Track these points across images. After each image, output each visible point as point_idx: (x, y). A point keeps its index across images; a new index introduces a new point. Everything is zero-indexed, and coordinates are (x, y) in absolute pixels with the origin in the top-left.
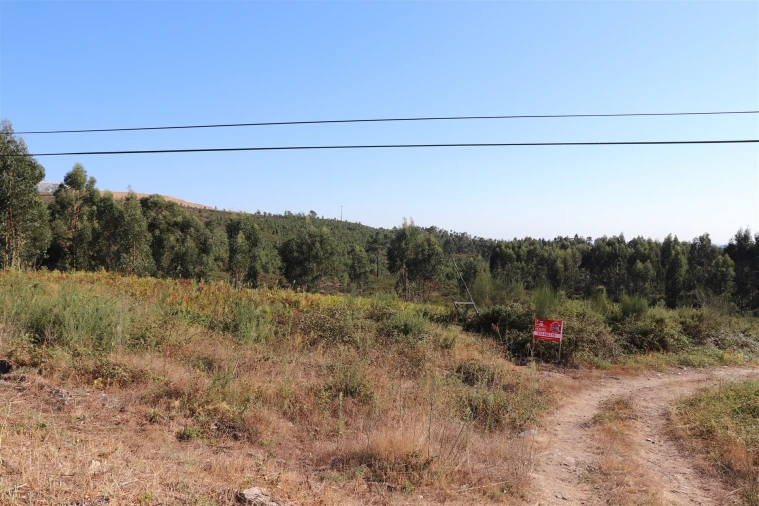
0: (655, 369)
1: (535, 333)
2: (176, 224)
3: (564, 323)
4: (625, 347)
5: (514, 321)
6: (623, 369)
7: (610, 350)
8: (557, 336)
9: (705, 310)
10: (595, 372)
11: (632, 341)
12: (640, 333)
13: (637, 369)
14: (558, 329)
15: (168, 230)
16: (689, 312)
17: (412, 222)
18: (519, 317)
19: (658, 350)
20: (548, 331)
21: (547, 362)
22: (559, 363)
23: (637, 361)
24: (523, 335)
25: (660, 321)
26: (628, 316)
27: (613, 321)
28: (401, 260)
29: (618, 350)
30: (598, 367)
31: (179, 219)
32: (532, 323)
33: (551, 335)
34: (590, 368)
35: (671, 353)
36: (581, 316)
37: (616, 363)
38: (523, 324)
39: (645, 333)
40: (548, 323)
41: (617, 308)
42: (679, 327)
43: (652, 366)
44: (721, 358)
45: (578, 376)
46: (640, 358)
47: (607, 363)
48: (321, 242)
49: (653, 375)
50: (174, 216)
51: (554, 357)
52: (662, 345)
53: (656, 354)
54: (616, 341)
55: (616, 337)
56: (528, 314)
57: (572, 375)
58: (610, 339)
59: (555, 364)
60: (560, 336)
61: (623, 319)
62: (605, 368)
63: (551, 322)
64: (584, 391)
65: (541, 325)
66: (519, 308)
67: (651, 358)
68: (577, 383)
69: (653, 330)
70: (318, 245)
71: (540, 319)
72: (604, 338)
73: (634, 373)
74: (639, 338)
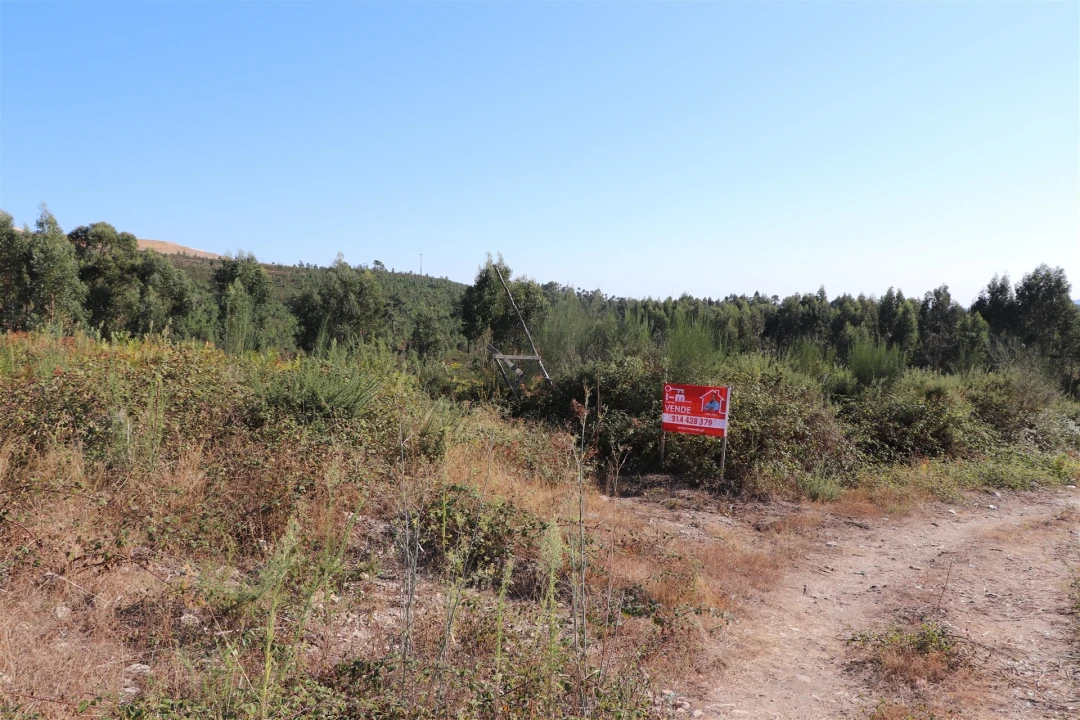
0: (941, 497)
1: (666, 418)
2: (133, 269)
3: (735, 393)
4: (869, 449)
5: (623, 394)
6: (871, 500)
7: (838, 456)
8: (717, 424)
9: (1014, 374)
10: (810, 511)
11: (882, 435)
12: (896, 419)
13: (901, 499)
14: (717, 406)
15: (122, 279)
16: (979, 377)
17: (501, 260)
18: (634, 386)
19: (933, 453)
20: (695, 412)
21: (694, 486)
22: (721, 490)
23: (896, 480)
24: (638, 424)
25: (938, 393)
26: (868, 383)
27: (838, 392)
28: (484, 319)
29: (851, 454)
30: (814, 497)
31: (139, 261)
32: (660, 395)
33: (702, 422)
34: (797, 500)
35: (959, 460)
36: (773, 384)
37: (852, 486)
38: (639, 400)
39: (907, 419)
40: (694, 393)
41: (843, 374)
42: (970, 407)
43: (932, 491)
44: (1057, 470)
45: (770, 519)
46: (903, 472)
47: (830, 487)
48: (359, 294)
49: (941, 514)
50: (132, 257)
51: (708, 474)
52: (939, 443)
53: (936, 463)
54: (847, 437)
55: (849, 427)
56: (656, 378)
57: (752, 517)
58: (837, 430)
59: (711, 490)
60: (723, 425)
61: (858, 390)
62: (830, 499)
63: (703, 390)
64: (788, 576)
65: (680, 398)
66: (637, 365)
67: (926, 470)
68: (768, 547)
69: (922, 412)
70: (352, 297)
71: (676, 384)
72: (823, 427)
73: (894, 509)
74: (896, 429)
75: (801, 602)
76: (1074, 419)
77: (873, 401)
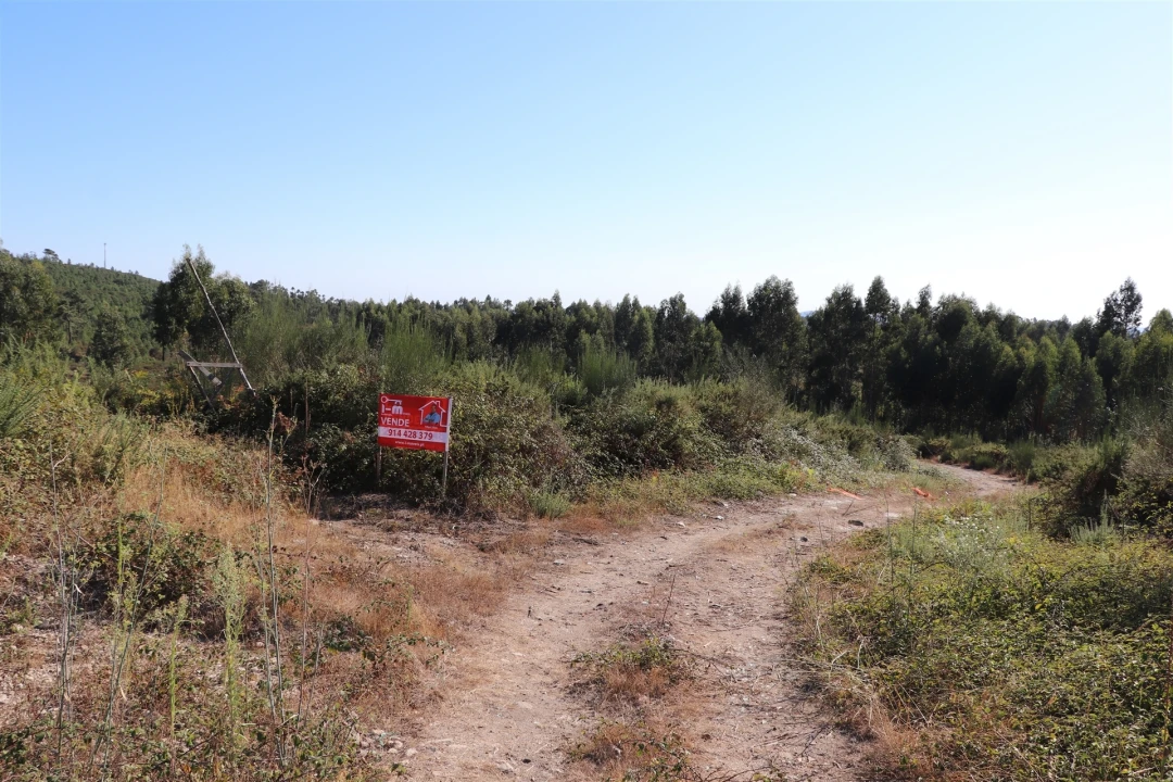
0: (670, 510)
1: (382, 432)
3: (457, 405)
4: (599, 462)
5: (335, 406)
6: (601, 515)
7: (567, 470)
8: (438, 437)
9: (743, 384)
10: (537, 528)
11: (612, 446)
12: (627, 430)
13: (631, 513)
14: (438, 418)
16: (711, 387)
17: (202, 253)
18: (348, 397)
19: (664, 465)
20: (415, 425)
21: (413, 506)
22: (443, 509)
23: (627, 494)
24: (351, 439)
25: (667, 404)
26: (599, 393)
27: (568, 403)
28: (180, 322)
29: (581, 467)
30: (541, 514)
32: (376, 407)
33: (421, 436)
34: (524, 517)
35: (689, 472)
36: (498, 394)
37: (581, 500)
38: (356, 413)
39: (638, 430)
40: (413, 404)
41: (572, 384)
42: (700, 418)
43: (661, 503)
44: (780, 479)
45: (495, 539)
46: (634, 486)
47: (559, 502)
48: (24, 288)
49: (671, 526)
51: (430, 492)
52: (670, 455)
53: (667, 475)
54: (577, 450)
55: (578, 439)
56: (371, 388)
57: (475, 537)
58: (565, 443)
59: (432, 509)
60: (444, 438)
61: (588, 400)
62: (558, 515)
63: (422, 401)
64: (512, 598)
65: (398, 409)
66: (351, 374)
67: (656, 483)
68: (492, 568)
69: (653, 423)
70: (17, 292)
71: (393, 394)
72: (551, 440)
73: (622, 523)
74: (626, 441)
75: (525, 625)
76: (797, 429)
77: (603, 412)
